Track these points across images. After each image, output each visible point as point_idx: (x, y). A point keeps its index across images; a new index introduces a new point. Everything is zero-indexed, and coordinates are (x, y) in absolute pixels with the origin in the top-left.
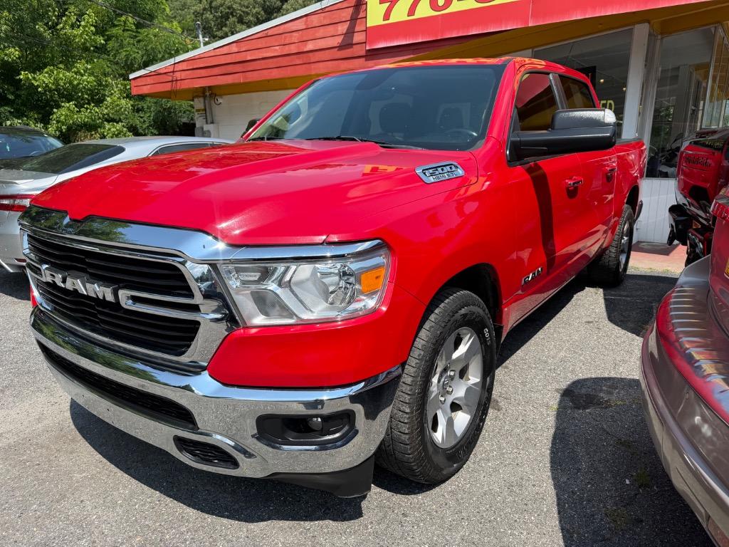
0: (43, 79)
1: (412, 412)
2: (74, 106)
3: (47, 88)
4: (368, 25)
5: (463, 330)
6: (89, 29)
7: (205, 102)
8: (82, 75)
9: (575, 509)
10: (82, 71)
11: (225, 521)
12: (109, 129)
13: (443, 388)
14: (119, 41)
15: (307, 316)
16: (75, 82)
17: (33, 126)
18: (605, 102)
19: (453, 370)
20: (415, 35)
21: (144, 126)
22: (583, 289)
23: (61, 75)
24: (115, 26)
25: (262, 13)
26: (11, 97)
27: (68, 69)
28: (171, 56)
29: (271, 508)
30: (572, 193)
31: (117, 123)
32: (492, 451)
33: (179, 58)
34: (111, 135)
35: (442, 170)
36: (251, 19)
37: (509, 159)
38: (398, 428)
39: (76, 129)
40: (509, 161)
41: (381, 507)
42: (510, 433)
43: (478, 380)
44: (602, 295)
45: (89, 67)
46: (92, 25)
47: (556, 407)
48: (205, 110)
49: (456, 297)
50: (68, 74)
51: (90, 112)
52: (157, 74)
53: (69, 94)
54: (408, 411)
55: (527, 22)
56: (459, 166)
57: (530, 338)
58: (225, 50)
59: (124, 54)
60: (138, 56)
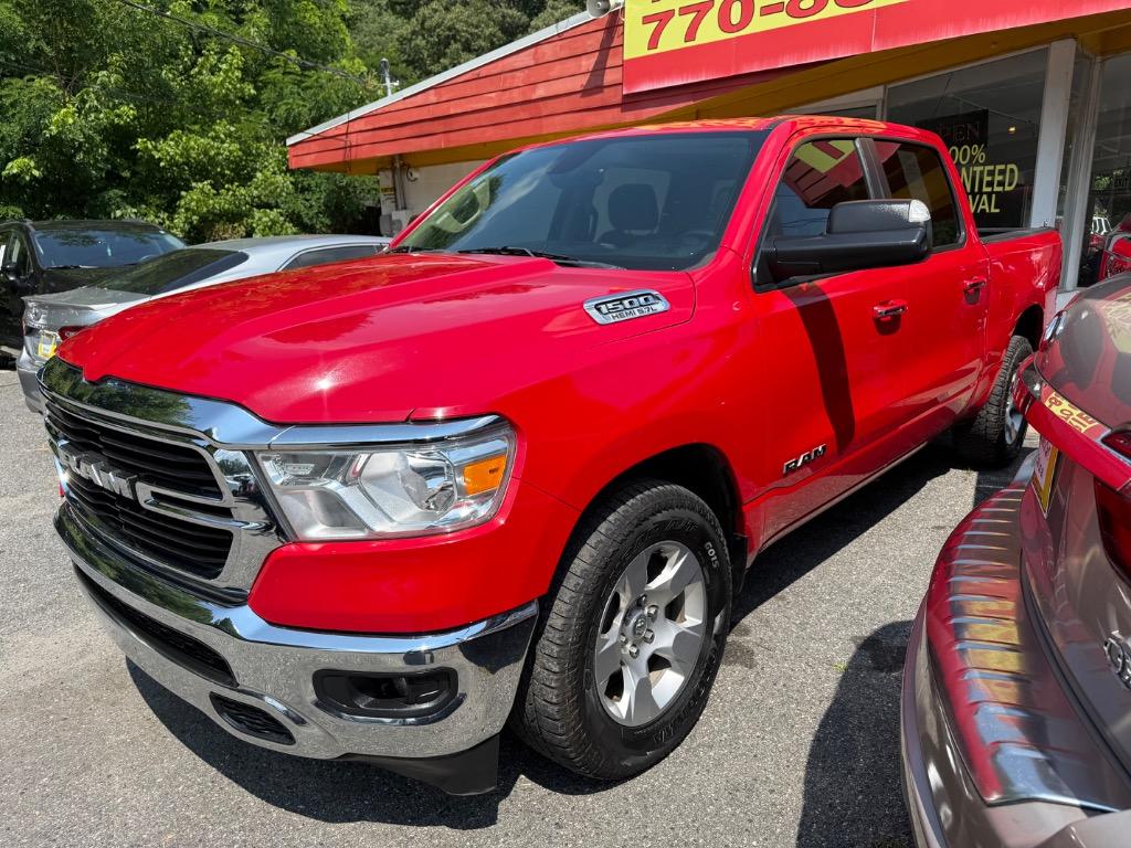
0: (167, 149)
1: (562, 672)
2: (209, 187)
3: (172, 163)
4: (625, 58)
5: (666, 546)
6: (233, 73)
7: (393, 177)
8: (221, 142)
9: (826, 833)
10: (222, 136)
11: (295, 817)
12: (260, 219)
13: (634, 633)
14: (278, 89)
15: (383, 527)
16: (212, 153)
17: (152, 217)
18: (1003, 167)
19: (653, 606)
20: (695, 70)
21: (311, 214)
22: (944, 471)
23: (192, 143)
24: (271, 67)
25: (499, 34)
26: (126, 174)
27: (203, 134)
28: (352, 107)
29: (366, 802)
30: (888, 326)
31: (271, 209)
32: (720, 732)
33: (355, 114)
34: (261, 227)
35: (631, 303)
36: (483, 44)
37: (756, 280)
38: (542, 695)
39: (213, 220)
40: (758, 284)
41: (527, 811)
42: (758, 705)
43: (700, 622)
44: (974, 483)
45: (232, 129)
46: (238, 68)
47: (843, 665)
48: (394, 189)
49: (648, 496)
50: (202, 140)
51: (234, 195)
52: (323, 137)
53: (203, 169)
54: (556, 669)
55: (869, 46)
56: (660, 296)
57: (833, 551)
58: (419, 100)
59: (284, 107)
60: (304, 111)
